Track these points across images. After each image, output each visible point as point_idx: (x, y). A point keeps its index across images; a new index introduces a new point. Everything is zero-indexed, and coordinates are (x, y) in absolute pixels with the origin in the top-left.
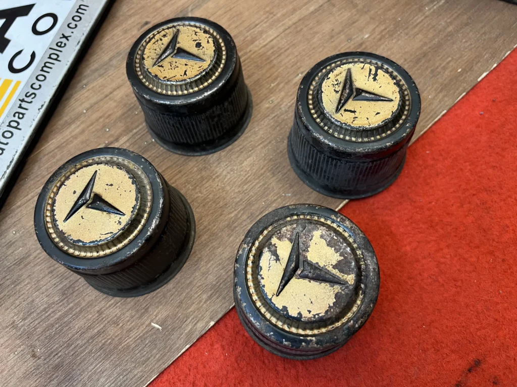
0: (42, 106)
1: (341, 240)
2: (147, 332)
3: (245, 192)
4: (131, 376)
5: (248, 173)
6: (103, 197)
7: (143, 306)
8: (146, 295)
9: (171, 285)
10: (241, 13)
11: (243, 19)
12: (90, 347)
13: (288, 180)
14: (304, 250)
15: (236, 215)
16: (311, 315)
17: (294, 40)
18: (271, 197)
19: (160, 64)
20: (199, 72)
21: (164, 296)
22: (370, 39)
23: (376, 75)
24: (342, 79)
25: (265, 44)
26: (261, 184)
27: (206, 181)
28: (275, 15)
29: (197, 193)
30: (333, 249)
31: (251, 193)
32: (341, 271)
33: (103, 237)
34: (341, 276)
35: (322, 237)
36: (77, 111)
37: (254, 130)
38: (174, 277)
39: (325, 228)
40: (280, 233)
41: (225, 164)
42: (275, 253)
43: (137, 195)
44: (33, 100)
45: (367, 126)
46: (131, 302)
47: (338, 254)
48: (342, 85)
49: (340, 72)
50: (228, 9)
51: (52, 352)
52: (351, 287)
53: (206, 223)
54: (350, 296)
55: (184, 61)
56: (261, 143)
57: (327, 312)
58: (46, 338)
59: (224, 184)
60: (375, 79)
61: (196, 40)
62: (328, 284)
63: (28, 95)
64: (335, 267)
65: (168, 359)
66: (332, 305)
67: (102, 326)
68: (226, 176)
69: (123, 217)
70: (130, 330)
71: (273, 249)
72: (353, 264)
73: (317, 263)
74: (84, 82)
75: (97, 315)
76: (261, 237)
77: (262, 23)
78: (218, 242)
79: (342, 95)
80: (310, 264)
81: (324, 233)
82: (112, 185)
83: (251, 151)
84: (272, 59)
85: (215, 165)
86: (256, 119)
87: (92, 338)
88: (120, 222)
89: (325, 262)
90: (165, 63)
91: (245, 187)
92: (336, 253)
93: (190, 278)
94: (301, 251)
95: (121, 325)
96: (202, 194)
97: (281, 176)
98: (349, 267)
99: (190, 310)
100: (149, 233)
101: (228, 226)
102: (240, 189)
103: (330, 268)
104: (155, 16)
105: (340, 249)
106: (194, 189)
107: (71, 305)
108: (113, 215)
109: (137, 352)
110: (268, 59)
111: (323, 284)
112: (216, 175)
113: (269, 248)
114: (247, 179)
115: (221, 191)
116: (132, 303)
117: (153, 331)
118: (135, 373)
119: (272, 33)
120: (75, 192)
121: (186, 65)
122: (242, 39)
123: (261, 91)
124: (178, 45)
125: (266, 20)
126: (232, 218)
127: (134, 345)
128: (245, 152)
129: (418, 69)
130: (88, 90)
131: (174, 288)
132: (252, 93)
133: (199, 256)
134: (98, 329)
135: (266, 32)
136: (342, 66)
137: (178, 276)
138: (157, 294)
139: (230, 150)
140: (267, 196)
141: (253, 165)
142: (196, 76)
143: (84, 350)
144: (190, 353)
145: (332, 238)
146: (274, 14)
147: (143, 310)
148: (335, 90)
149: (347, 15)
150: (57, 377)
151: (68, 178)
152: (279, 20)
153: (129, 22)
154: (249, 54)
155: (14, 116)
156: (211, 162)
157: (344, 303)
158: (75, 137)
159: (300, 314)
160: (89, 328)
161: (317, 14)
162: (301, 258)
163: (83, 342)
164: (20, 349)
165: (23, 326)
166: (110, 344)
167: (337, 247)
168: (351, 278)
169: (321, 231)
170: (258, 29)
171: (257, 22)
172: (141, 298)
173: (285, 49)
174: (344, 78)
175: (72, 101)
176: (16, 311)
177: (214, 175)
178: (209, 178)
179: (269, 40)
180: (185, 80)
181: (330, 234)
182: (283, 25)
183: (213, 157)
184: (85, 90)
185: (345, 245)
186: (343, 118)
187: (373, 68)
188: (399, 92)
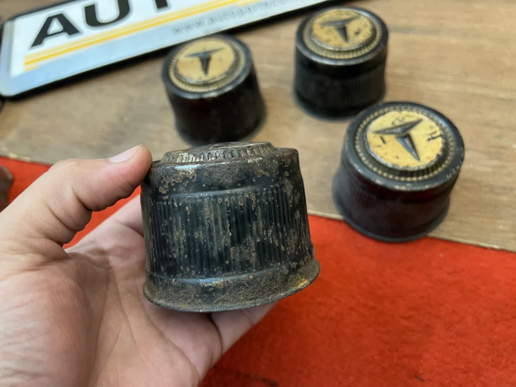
6: (210, 61)
10: (445, 59)
23: (434, 138)
24: (407, 120)
48: (402, 123)
49: (412, 115)
60: (429, 140)
79: (393, 128)
124: (347, 25)
136: (419, 114)
148: (393, 122)
161: (499, 102)
174: (409, 121)
186: (373, 139)
187: (439, 133)
188: (431, 161)
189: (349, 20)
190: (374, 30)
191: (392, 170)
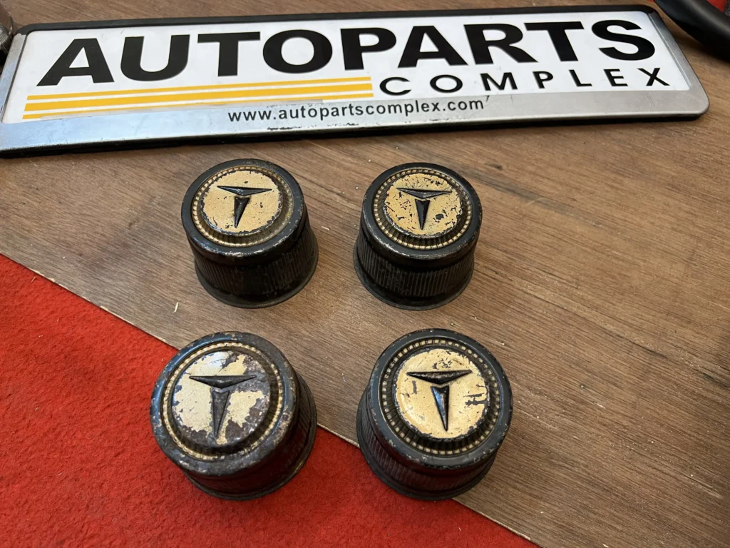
0: (353, 124)
1: (260, 420)
2: (169, 302)
3: (334, 335)
4: (130, 304)
5: (356, 330)
6: (248, 205)
7: (192, 289)
8: (202, 287)
9: (217, 304)
10: (560, 252)
11: (553, 258)
12: (146, 263)
13: (361, 373)
14: (239, 388)
15: (305, 336)
16: (178, 413)
17: (551, 322)
18: (336, 363)
19: (402, 193)
20: (407, 229)
21: (207, 302)
22: (598, 411)
23: (476, 403)
24: (454, 367)
25: (529, 292)
26: (347, 347)
27: (333, 293)
28: (577, 288)
29: (316, 290)
30: (249, 415)
31: (334, 342)
32: (228, 429)
33: (211, 220)
34: (222, 430)
35: (258, 400)
36: (368, 154)
37: (409, 318)
38: (225, 303)
39: (268, 400)
40: (251, 360)
41: (358, 304)
42: (229, 361)
43: (257, 229)
44: (355, 115)
45: (401, 410)
46: (194, 277)
47: (245, 421)
48: (445, 369)
49: (462, 363)
50: (560, 236)
51: (136, 236)
52: (214, 443)
53: (287, 311)
54: (206, 445)
55: (415, 211)
56: (396, 331)
57: (185, 427)
58: (147, 226)
59: (335, 312)
60: (469, 403)
61: (445, 212)
62: (212, 420)
63: (359, 108)
64: (230, 422)
65: (149, 328)
66: (192, 429)
67: (166, 264)
68: (345, 310)
69: (233, 227)
70: (168, 287)
71: (233, 358)
72: (238, 439)
73: (230, 404)
74: (402, 146)
75: (175, 256)
76: (247, 347)
77: (557, 279)
78: (272, 329)
79: (432, 373)
80: (227, 398)
81: (263, 401)
82: (262, 207)
83: (383, 324)
84: (511, 306)
85: (354, 295)
86: (424, 316)
87: (155, 261)
88: (228, 227)
89: (233, 411)
90: (406, 197)
91: (339, 333)
92: (245, 419)
93: (229, 318)
94: (238, 385)
95: (171, 278)
96: (318, 295)
97: (364, 364)
98: (233, 436)
99: (198, 330)
100: (226, 254)
101: (291, 332)
102: (334, 329)
103: (228, 418)
104: (513, 171)
105: (250, 422)
106: (321, 287)
107: (179, 233)
108: (233, 219)
109: (151, 301)
110: (510, 302)
111: (210, 416)
112: (343, 301)
113: (233, 355)
114: (349, 331)
115: (327, 311)
116: (192, 279)
117: (171, 306)
118: (133, 307)
119: (548, 295)
120: (246, 182)
121: (411, 215)
122: (525, 266)
123: (462, 310)
124: (432, 199)
125: (564, 281)
126: (300, 332)
127: (155, 296)
128: (379, 318)
129: (580, 487)
130: (394, 153)
131: (216, 308)
132: (456, 301)
133: (252, 317)
134: (164, 262)
135: (548, 288)
136: (471, 362)
137: (228, 307)
138: (206, 296)
139: (376, 304)
140: (335, 358)
141: (366, 331)
142: (401, 228)
143: (143, 259)
144: (160, 346)
145: (260, 411)
146: (579, 287)
147: (188, 291)
148: (436, 364)
149: (622, 371)
150: (117, 248)
151: (257, 172)
152: (571, 296)
153: (493, 152)
154: (505, 280)
155: (333, 109)
156: (356, 290)
157: (198, 441)
158: (339, 166)
159: (178, 403)
160: (162, 255)
161: (604, 335)
162: (231, 388)
163: (150, 256)
164: (134, 212)
165: (153, 205)
166: (153, 277)
167: (251, 418)
168: (223, 440)
169: (263, 397)
170: (548, 278)
171: (556, 273)
172: (199, 284)
173: (533, 316)
174: (456, 369)
175: (377, 146)
176: (164, 194)
177: (343, 299)
178: (338, 295)
179: (537, 294)
180: (392, 221)
181: (263, 408)
182: (569, 303)
183: (362, 290)
184: (393, 151)
185: (256, 425)
186: (404, 383)
187: (483, 398)
188: (462, 435)
189: (436, 193)
190: (462, 219)
191: (412, 433)
